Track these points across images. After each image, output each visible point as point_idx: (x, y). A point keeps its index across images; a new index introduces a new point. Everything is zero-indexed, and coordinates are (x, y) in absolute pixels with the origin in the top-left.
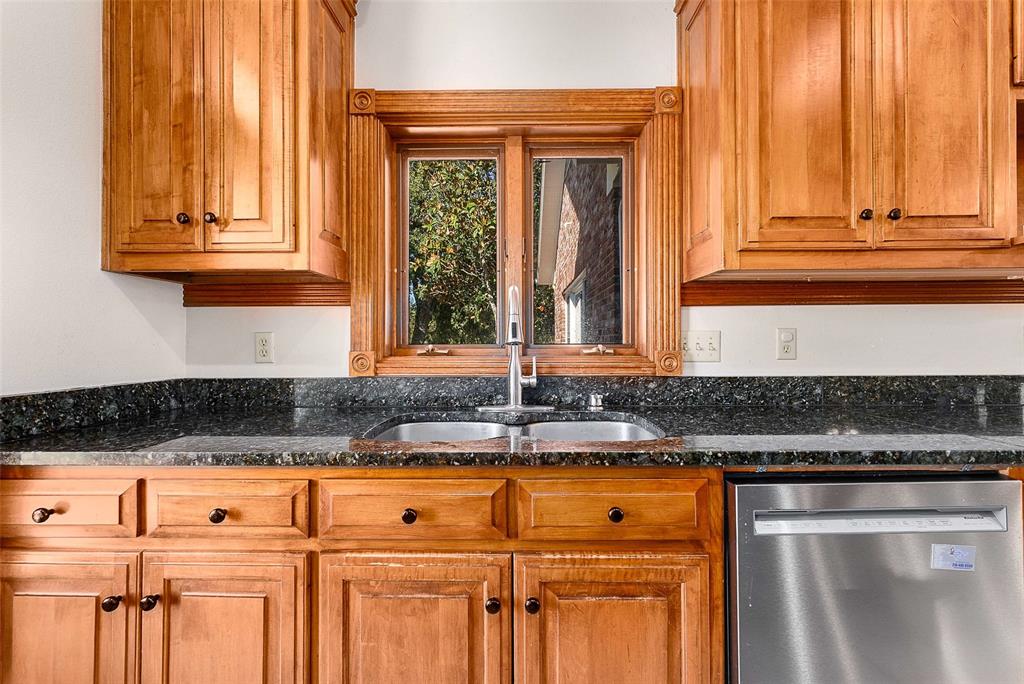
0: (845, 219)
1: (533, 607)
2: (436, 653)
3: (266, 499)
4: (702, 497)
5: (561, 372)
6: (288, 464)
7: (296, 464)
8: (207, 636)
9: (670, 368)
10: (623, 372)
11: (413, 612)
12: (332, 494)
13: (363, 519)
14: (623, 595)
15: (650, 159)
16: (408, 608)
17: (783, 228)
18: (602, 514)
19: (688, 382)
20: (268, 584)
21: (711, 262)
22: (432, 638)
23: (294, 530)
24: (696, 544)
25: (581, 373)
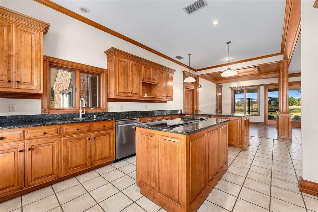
0: (127, 93)
1: (95, 138)
2: (81, 147)
3: (53, 130)
4: (113, 123)
5: (88, 112)
6: (58, 124)
7: (59, 124)
8: (41, 153)
9: (106, 111)
10: (99, 112)
11: (78, 142)
12: (64, 128)
13: (70, 131)
14: (105, 136)
15: (103, 78)
16: (77, 142)
17: (121, 93)
18: (102, 126)
19: (108, 113)
20: (53, 143)
21: (112, 96)
22: (81, 145)
23: (58, 134)
24: (112, 129)
25: (92, 112)
